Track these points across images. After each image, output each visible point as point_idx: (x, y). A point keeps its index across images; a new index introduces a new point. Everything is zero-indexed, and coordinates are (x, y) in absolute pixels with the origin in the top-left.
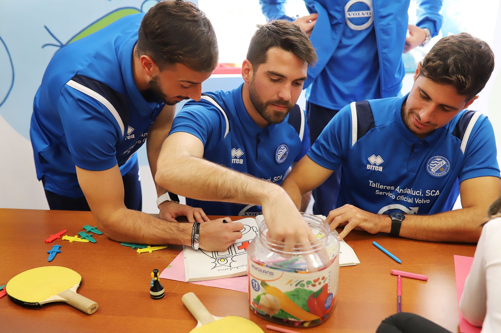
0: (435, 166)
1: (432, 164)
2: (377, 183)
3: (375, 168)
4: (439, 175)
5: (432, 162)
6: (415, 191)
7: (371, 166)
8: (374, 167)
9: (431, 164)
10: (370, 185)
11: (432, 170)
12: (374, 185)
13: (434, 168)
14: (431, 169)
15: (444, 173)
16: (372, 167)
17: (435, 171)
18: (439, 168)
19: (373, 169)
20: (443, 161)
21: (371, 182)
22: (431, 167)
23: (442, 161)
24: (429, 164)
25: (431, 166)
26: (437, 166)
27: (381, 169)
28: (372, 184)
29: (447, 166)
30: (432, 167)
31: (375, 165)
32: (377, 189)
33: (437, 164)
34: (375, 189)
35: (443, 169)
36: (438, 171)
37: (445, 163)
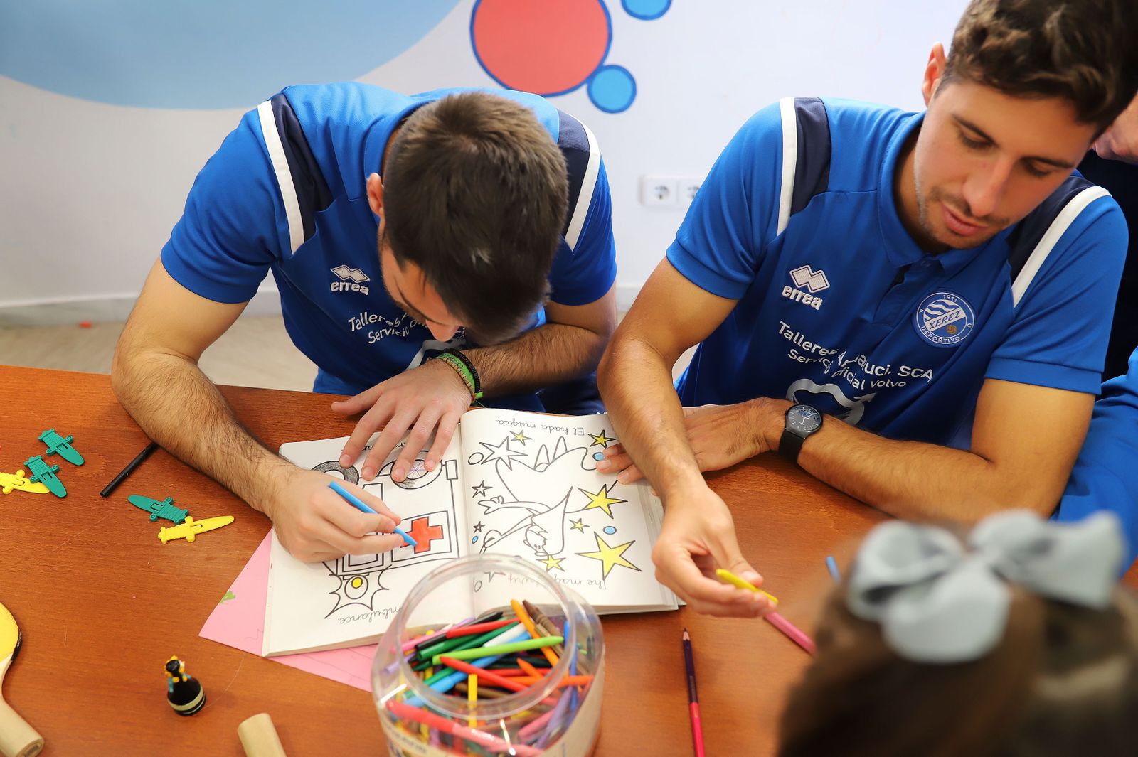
0: (937, 316)
1: (930, 308)
2: (798, 334)
3: (802, 297)
4: (940, 341)
5: (932, 305)
6: (873, 366)
7: (795, 290)
8: (801, 293)
9: (927, 310)
10: (781, 332)
11: (927, 324)
12: (789, 335)
13: (932, 321)
14: (926, 320)
15: (956, 340)
16: (797, 295)
17: (933, 329)
18: (945, 324)
19: (797, 300)
20: (960, 309)
21: (785, 325)
22: (925, 316)
23: (956, 307)
24: (923, 307)
25: (927, 313)
26: (941, 317)
27: (817, 304)
28: (785, 331)
29: (967, 325)
30: (928, 318)
31: (805, 290)
32: (796, 346)
33: (944, 312)
34: (791, 344)
35: (955, 329)
36: (942, 332)
37: (962, 315)
